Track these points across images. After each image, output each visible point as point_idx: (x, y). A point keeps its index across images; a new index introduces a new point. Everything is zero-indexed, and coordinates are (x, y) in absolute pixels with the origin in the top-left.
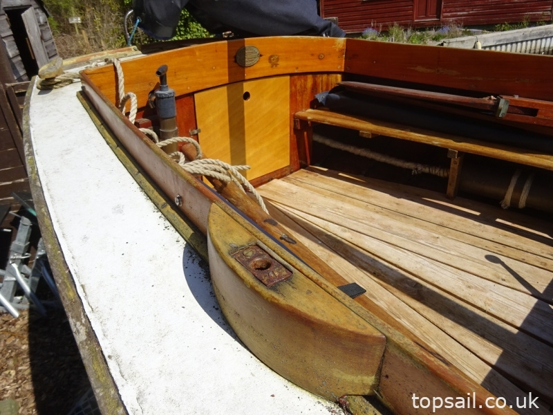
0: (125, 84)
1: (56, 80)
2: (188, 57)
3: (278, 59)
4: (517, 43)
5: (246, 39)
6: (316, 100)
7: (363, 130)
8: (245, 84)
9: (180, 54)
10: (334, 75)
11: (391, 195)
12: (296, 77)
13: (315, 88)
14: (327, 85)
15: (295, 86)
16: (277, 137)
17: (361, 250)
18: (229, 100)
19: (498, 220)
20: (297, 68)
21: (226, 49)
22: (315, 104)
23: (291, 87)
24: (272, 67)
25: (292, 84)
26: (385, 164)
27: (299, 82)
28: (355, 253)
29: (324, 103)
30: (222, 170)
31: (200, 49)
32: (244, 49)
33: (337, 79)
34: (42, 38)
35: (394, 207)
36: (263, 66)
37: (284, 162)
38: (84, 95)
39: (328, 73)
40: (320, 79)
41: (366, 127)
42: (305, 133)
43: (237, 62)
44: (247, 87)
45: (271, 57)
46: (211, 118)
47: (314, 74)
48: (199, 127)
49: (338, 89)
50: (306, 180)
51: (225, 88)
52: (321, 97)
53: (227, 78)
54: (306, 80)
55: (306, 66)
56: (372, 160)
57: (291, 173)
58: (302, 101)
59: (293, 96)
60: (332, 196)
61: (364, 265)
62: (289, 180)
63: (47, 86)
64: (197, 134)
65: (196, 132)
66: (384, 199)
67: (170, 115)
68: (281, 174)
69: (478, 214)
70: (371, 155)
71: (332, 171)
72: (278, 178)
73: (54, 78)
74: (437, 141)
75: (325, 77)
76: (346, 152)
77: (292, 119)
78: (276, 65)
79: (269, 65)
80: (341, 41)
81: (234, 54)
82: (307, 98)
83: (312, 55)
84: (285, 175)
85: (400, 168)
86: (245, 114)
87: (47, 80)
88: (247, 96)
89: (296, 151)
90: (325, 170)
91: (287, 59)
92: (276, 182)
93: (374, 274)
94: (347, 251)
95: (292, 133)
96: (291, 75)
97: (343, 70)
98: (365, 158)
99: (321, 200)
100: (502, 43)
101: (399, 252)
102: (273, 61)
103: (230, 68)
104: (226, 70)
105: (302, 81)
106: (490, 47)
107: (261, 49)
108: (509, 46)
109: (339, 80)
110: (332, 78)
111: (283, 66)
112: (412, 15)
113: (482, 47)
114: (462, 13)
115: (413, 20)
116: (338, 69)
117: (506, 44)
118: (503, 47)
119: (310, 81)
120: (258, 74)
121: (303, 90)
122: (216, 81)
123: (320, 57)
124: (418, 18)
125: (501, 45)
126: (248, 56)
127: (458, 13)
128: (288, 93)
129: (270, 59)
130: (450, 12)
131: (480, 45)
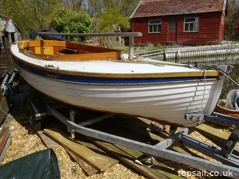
0: (24, 44)
4: (195, 51)
9: (33, 42)
14: (62, 49)
18: (41, 49)
25: (54, 48)
27: (55, 48)
29: (60, 51)
34: (18, 39)
38: (18, 45)
39: (62, 47)
40: (60, 48)
43: (42, 43)
44: (44, 47)
46: (37, 51)
47: (59, 47)
49: (65, 50)
51: (40, 47)
55: (56, 45)
59: (54, 50)
63: (15, 44)
65: (35, 52)
67: (29, 49)
75: (61, 47)
77: (54, 53)
80: (65, 42)
82: (57, 50)
83: (58, 44)
86: (44, 51)
88: (44, 48)
91: (52, 44)
96: (54, 46)
102: (49, 44)
106: (184, 52)
107: (47, 42)
108: (192, 52)
109: (65, 48)
110: (64, 48)
111: (51, 45)
112: (167, 40)
113: (180, 52)
114: (185, 40)
115: (167, 41)
116: (65, 46)
117: (191, 52)
118: (190, 52)
119: (58, 48)
120: (46, 45)
121: (56, 49)
122: (38, 46)
123: (60, 44)
124: (168, 41)
125: (189, 52)
126: (44, 43)
127: (184, 40)
128: (53, 49)
129: (49, 43)
130: (180, 39)
131: (179, 51)
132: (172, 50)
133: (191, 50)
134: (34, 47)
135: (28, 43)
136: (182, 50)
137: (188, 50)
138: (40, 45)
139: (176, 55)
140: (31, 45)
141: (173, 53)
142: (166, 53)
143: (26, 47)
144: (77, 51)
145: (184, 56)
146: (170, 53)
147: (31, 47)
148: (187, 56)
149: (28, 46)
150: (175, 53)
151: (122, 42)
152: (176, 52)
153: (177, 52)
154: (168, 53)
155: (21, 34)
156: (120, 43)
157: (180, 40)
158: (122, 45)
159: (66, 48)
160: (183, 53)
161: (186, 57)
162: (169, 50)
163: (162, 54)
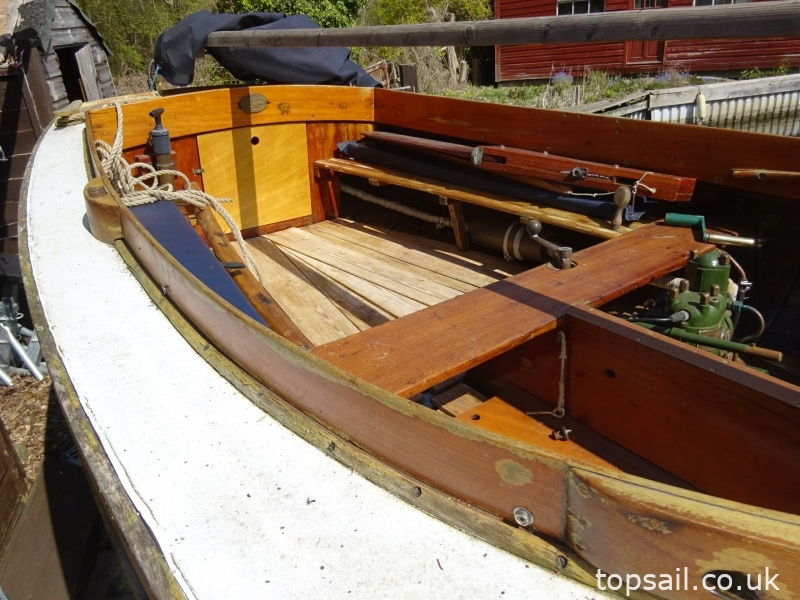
0: (124, 123)
1: (70, 119)
2: (188, 103)
3: (289, 107)
4: (761, 96)
5: (250, 87)
6: (338, 149)
7: (371, 177)
8: (253, 130)
9: (180, 99)
10: (364, 125)
11: (404, 246)
12: (313, 125)
13: (338, 137)
14: (355, 134)
15: (314, 134)
16: (295, 183)
17: (340, 286)
18: (235, 144)
19: (497, 271)
20: (313, 116)
21: (229, 96)
22: (337, 154)
23: (308, 135)
24: (283, 114)
25: (309, 131)
26: (412, 217)
27: (318, 130)
28: (332, 287)
29: (346, 152)
30: (205, 200)
31: (201, 96)
32: (249, 96)
33: (367, 129)
34: (98, 80)
35: (401, 256)
36: (271, 113)
37: (306, 210)
38: (86, 133)
39: (355, 122)
40: (343, 128)
41: (374, 174)
42: (330, 183)
43: (242, 109)
44: (254, 132)
45: (281, 104)
46: (216, 160)
47: (337, 122)
48: (203, 167)
49: (367, 139)
50: (327, 230)
51: (230, 132)
52: (342, 146)
53: (231, 122)
54: (326, 128)
55: (324, 114)
56: (402, 214)
57: (314, 223)
58: (323, 150)
59: (311, 144)
60: (343, 245)
61: (334, 295)
62: (309, 230)
63: (63, 123)
64: (201, 174)
65: (199, 171)
66: (394, 248)
67: (164, 152)
68: (302, 223)
69: (480, 264)
70: (399, 208)
71: (359, 224)
72: (298, 227)
73: (68, 117)
74: (431, 188)
75: (351, 126)
76: (378, 205)
77: (312, 168)
78: (288, 112)
79: (279, 112)
80: (368, 91)
81: (238, 100)
82: (329, 146)
83: (331, 103)
84: (307, 225)
85: (426, 222)
86: (254, 158)
87: (63, 118)
88: (255, 141)
89: (319, 202)
90: (352, 222)
91: (299, 107)
92: (295, 230)
93: (339, 303)
94: (325, 285)
95: (313, 181)
96: (308, 122)
97: (373, 120)
98: (395, 212)
99: (329, 246)
100: (737, 96)
101: (375, 288)
102: (283, 108)
103: (233, 113)
104: (230, 115)
105: (322, 129)
106: (720, 101)
107: (269, 97)
108: (749, 101)
109: (370, 130)
110: (361, 128)
111: (295, 113)
112: (623, 55)
113: (707, 102)
114: (693, 54)
115: (624, 62)
116: (367, 118)
117: (745, 98)
118: (740, 102)
119: (331, 129)
120: (266, 122)
121: (324, 139)
122: (218, 125)
123: (341, 106)
124: (630, 60)
125: (737, 99)
126: (254, 103)
127: (689, 54)
128: (305, 140)
129: (279, 106)
130: (677, 52)
131: (703, 99)
132: (678, 94)
133: (746, 92)
134: (194, 136)
135: (157, 115)
136: (712, 94)
137: (734, 93)
138: (230, 123)
139: (690, 113)
140: (171, 127)
141: (679, 106)
142: (653, 109)
143: (143, 140)
144: (486, 156)
145: (719, 116)
146: (670, 107)
147: (174, 140)
148: (730, 116)
149: (153, 136)
150: (687, 105)
151: (458, 72)
152: (692, 101)
153: (696, 103)
154: (661, 108)
155: (108, 54)
156: (455, 76)
157: (675, 55)
158: (459, 82)
159: (378, 126)
160: (716, 105)
161: (726, 120)
162: (666, 97)
163: (639, 112)
